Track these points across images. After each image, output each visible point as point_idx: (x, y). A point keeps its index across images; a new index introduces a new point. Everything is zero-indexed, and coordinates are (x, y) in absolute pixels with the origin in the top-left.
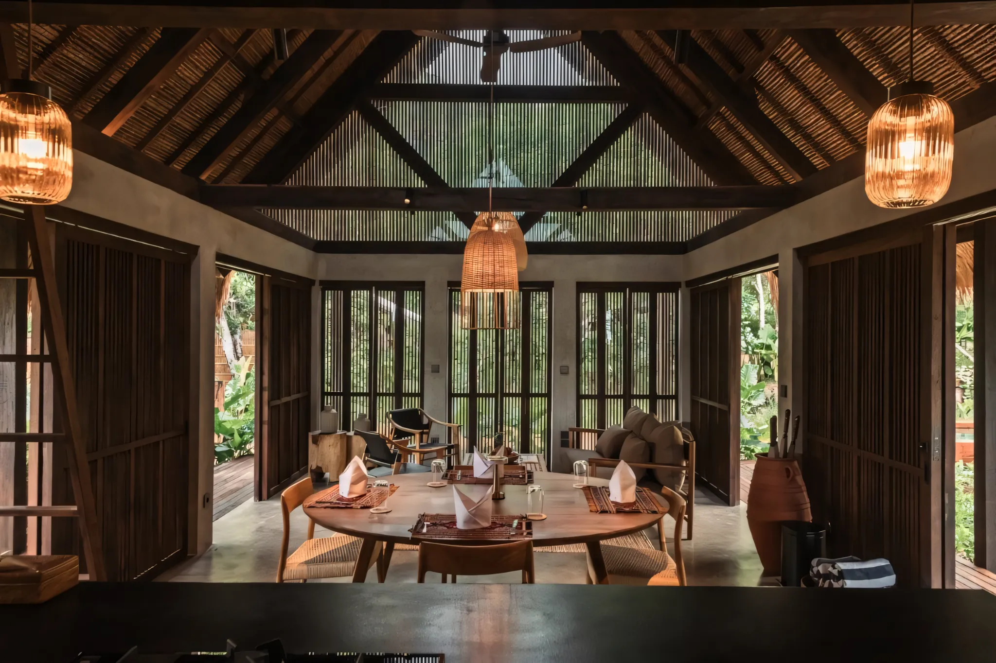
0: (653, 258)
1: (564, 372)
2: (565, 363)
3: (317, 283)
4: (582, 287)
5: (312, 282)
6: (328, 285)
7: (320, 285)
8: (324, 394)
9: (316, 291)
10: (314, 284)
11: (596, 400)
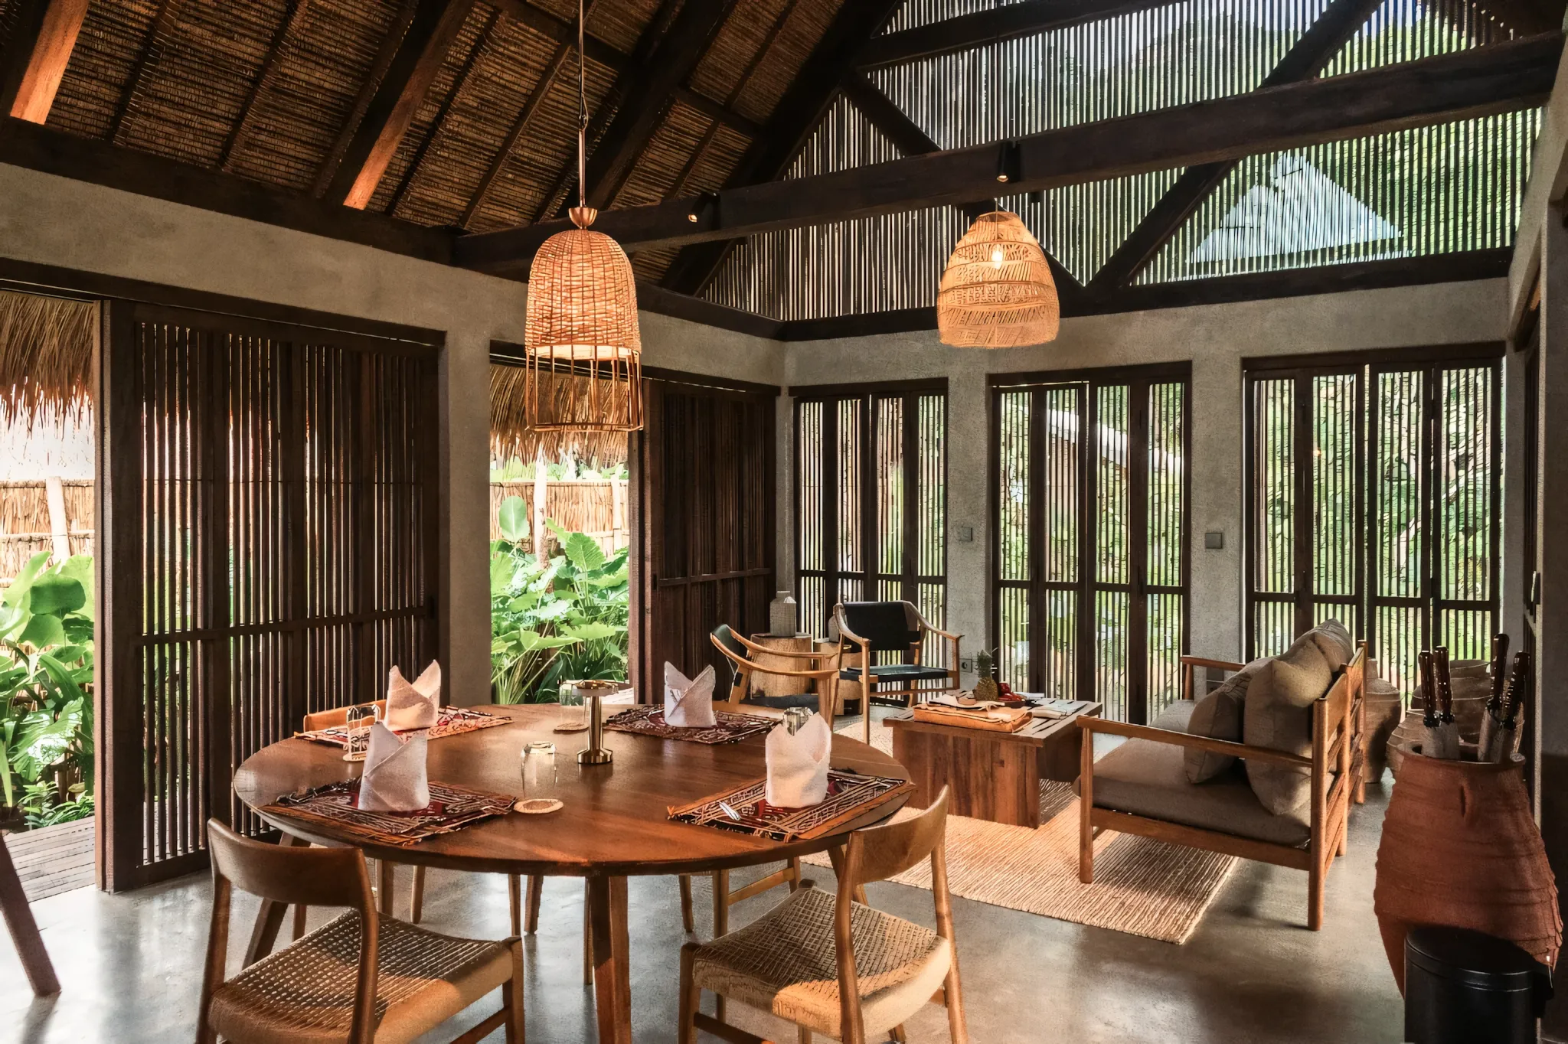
0: (1424, 291)
1: (1215, 543)
2: (1216, 526)
3: (785, 392)
4: (1257, 369)
5: (775, 391)
6: (803, 394)
7: (790, 395)
8: (800, 574)
9: (783, 405)
10: (779, 394)
11: (1293, 604)
